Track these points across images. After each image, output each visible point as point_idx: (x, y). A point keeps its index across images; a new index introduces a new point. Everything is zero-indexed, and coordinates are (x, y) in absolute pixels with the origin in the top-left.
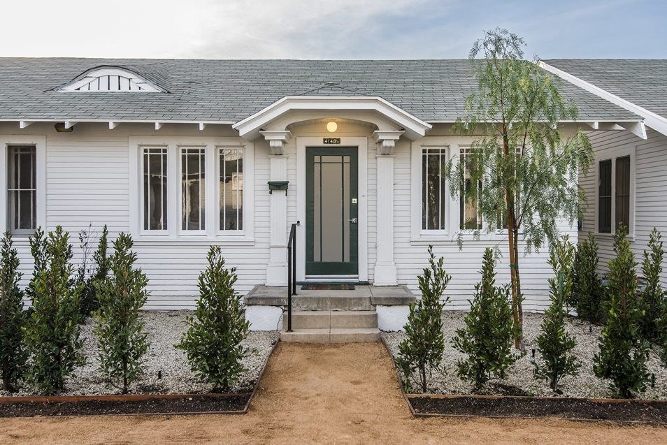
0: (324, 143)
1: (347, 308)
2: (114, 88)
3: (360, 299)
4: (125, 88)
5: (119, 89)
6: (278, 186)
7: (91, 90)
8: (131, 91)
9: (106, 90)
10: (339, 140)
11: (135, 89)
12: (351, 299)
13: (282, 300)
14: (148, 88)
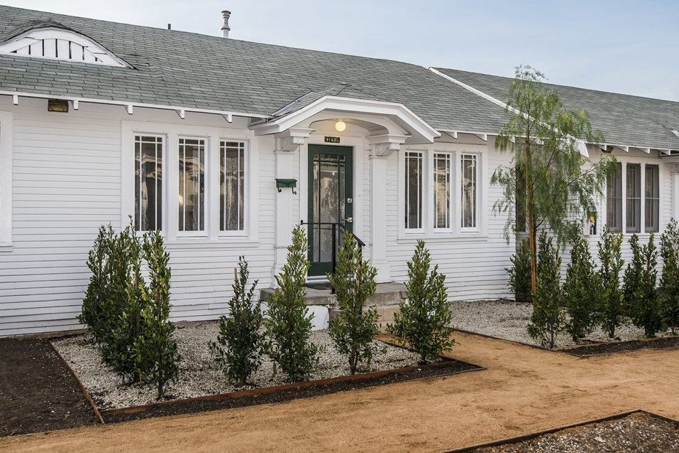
0: (326, 141)
1: (382, 303)
2: (63, 56)
3: (393, 293)
4: (77, 57)
5: (70, 58)
6: (285, 183)
7: (33, 55)
8: (85, 61)
9: (53, 56)
10: (339, 139)
11: (90, 60)
12: (385, 294)
13: (328, 299)
14: (108, 60)
